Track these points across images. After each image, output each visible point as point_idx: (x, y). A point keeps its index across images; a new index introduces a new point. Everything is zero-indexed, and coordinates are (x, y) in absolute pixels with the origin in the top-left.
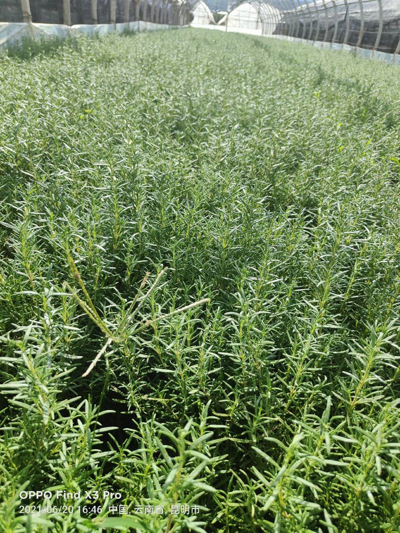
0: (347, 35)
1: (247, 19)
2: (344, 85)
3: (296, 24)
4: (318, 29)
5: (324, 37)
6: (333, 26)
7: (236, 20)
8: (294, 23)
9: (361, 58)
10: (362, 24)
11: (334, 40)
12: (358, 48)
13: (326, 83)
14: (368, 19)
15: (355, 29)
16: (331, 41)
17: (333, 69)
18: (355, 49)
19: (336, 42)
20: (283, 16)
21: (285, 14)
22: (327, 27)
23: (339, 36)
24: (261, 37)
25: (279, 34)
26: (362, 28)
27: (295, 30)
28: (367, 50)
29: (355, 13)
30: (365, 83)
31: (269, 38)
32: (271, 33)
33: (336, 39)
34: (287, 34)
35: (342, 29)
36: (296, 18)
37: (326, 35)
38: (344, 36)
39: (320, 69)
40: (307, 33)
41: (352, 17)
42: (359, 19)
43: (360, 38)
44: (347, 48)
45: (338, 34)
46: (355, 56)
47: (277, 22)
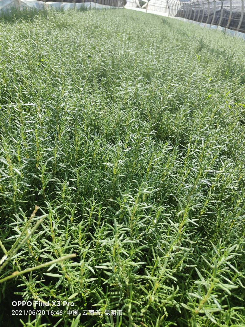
0: (221, 20)
1: (160, 6)
2: (216, 52)
3: (190, 11)
4: (203, 15)
5: (206, 20)
6: (213, 14)
7: (153, 6)
8: (188, 10)
9: (228, 35)
10: (231, 14)
11: (212, 22)
12: (227, 29)
13: (204, 51)
14: (235, 11)
15: (226, 16)
16: (210, 23)
17: (210, 41)
18: (225, 30)
19: (213, 24)
20: (182, 5)
21: (183, 4)
22: (208, 14)
23: (216, 20)
24: (167, 18)
25: (179, 17)
26: (230, 16)
27: (189, 15)
28: (233, 31)
29: (227, 6)
30: (229, 52)
31: (172, 19)
32: (174, 15)
33: (214, 22)
34: (184, 17)
35: (218, 16)
36: (190, 7)
37: (208, 19)
38: (219, 21)
39: (201, 41)
40: (196, 17)
41: (224, 9)
42: (229, 10)
43: (229, 23)
44: (220, 28)
45: (215, 19)
46: (225, 34)
47: (178, 9)
